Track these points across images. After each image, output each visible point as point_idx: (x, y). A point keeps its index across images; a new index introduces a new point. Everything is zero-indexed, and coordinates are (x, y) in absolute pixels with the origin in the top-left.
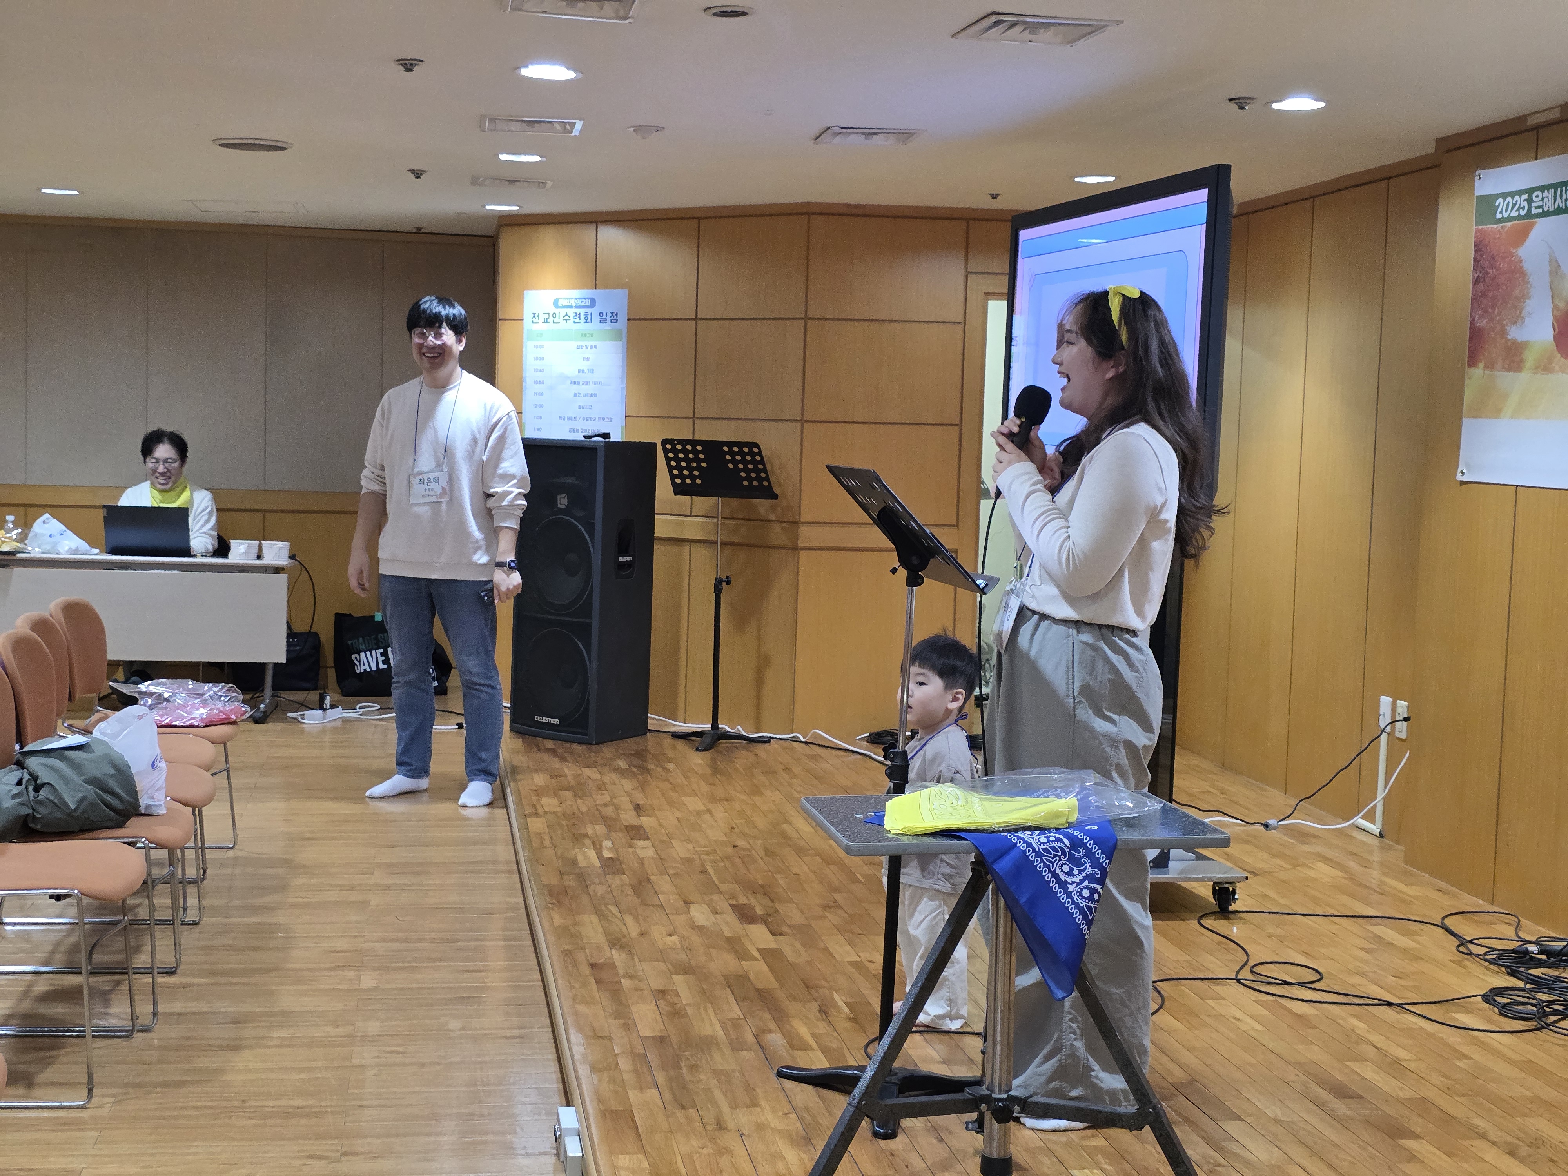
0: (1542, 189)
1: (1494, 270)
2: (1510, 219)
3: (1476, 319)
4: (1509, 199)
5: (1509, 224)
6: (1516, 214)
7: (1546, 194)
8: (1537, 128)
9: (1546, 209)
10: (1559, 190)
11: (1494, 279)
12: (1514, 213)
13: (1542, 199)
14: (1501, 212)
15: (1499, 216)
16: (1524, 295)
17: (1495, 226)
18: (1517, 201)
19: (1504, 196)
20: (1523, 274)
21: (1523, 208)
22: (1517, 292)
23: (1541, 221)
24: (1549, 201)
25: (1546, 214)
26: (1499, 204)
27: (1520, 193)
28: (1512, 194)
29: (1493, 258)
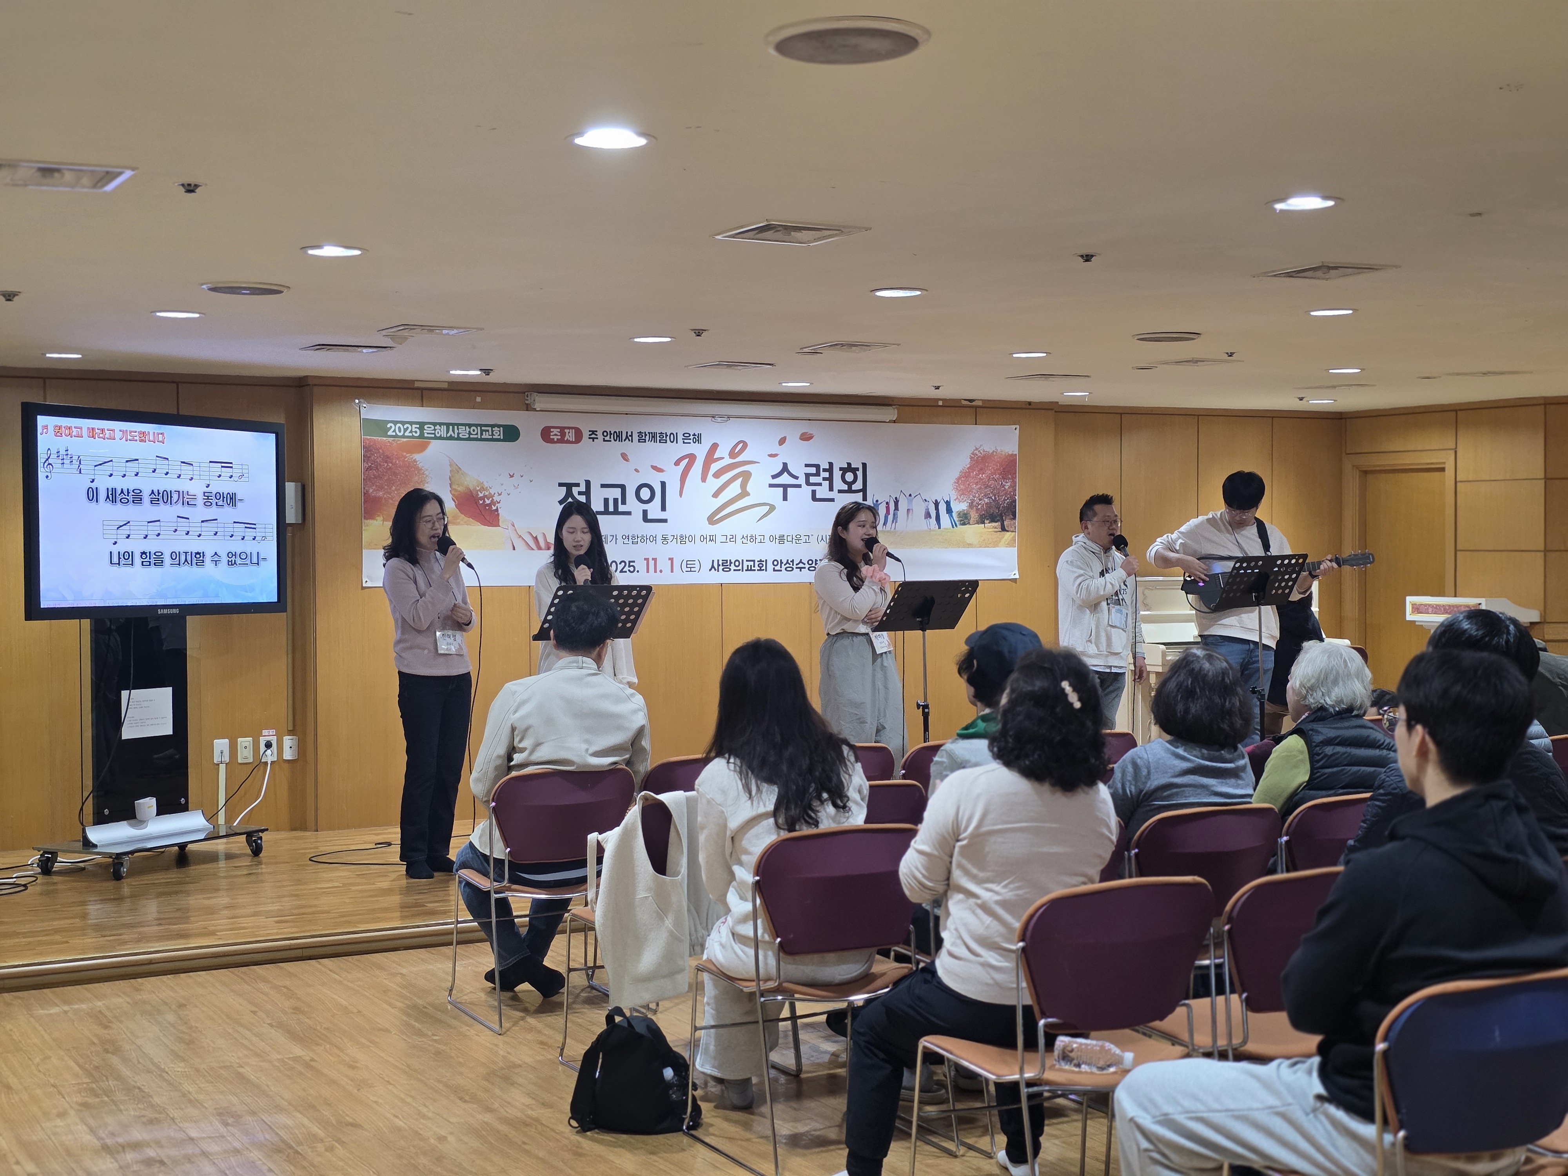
0: (435, 424)
1: (390, 465)
2: (403, 436)
3: (371, 491)
4: (398, 425)
5: (405, 440)
6: (411, 434)
7: (438, 427)
8: (422, 390)
9: (438, 435)
10: (451, 427)
11: (390, 468)
12: (407, 434)
13: (435, 430)
14: (395, 431)
15: (390, 433)
16: (422, 481)
17: (385, 439)
18: (408, 428)
19: (395, 423)
20: (419, 470)
21: (416, 432)
22: (416, 478)
23: (434, 442)
24: (442, 431)
25: (436, 438)
26: (391, 427)
27: (411, 423)
28: (403, 423)
29: (388, 457)
